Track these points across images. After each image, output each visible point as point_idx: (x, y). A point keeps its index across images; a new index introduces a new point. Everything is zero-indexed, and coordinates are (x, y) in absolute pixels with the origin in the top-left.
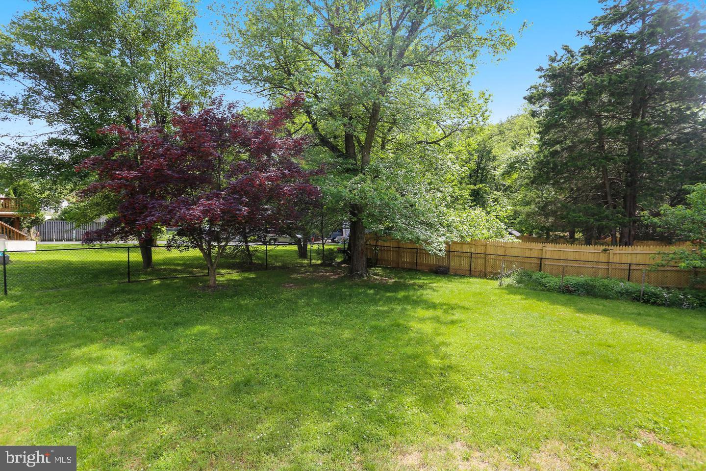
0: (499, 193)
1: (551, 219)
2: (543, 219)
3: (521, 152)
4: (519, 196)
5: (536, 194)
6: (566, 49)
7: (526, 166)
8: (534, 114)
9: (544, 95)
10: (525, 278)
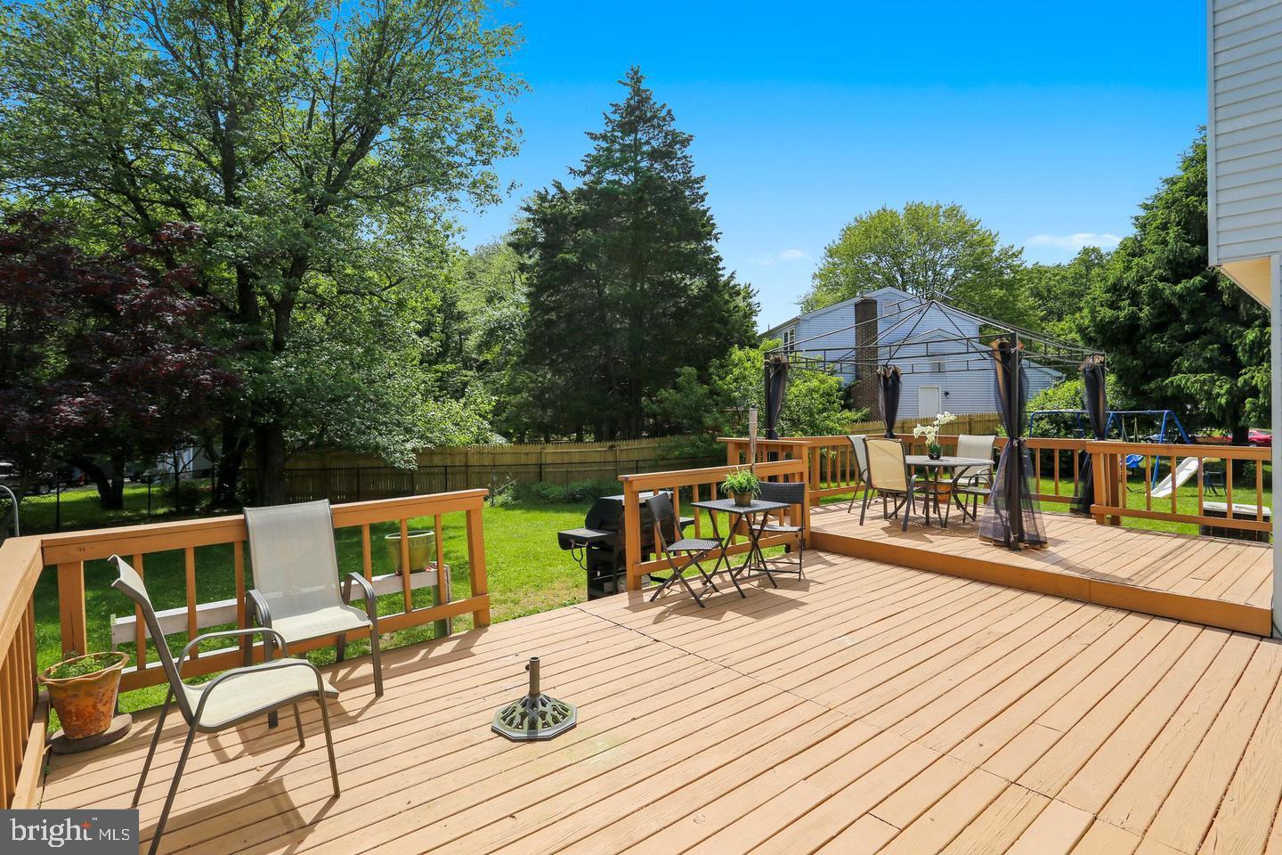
0: (470, 373)
1: (550, 412)
2: (540, 413)
3: (504, 311)
4: (504, 377)
5: (529, 377)
6: (558, 186)
7: (512, 335)
8: (522, 268)
9: (534, 243)
10: (524, 492)
